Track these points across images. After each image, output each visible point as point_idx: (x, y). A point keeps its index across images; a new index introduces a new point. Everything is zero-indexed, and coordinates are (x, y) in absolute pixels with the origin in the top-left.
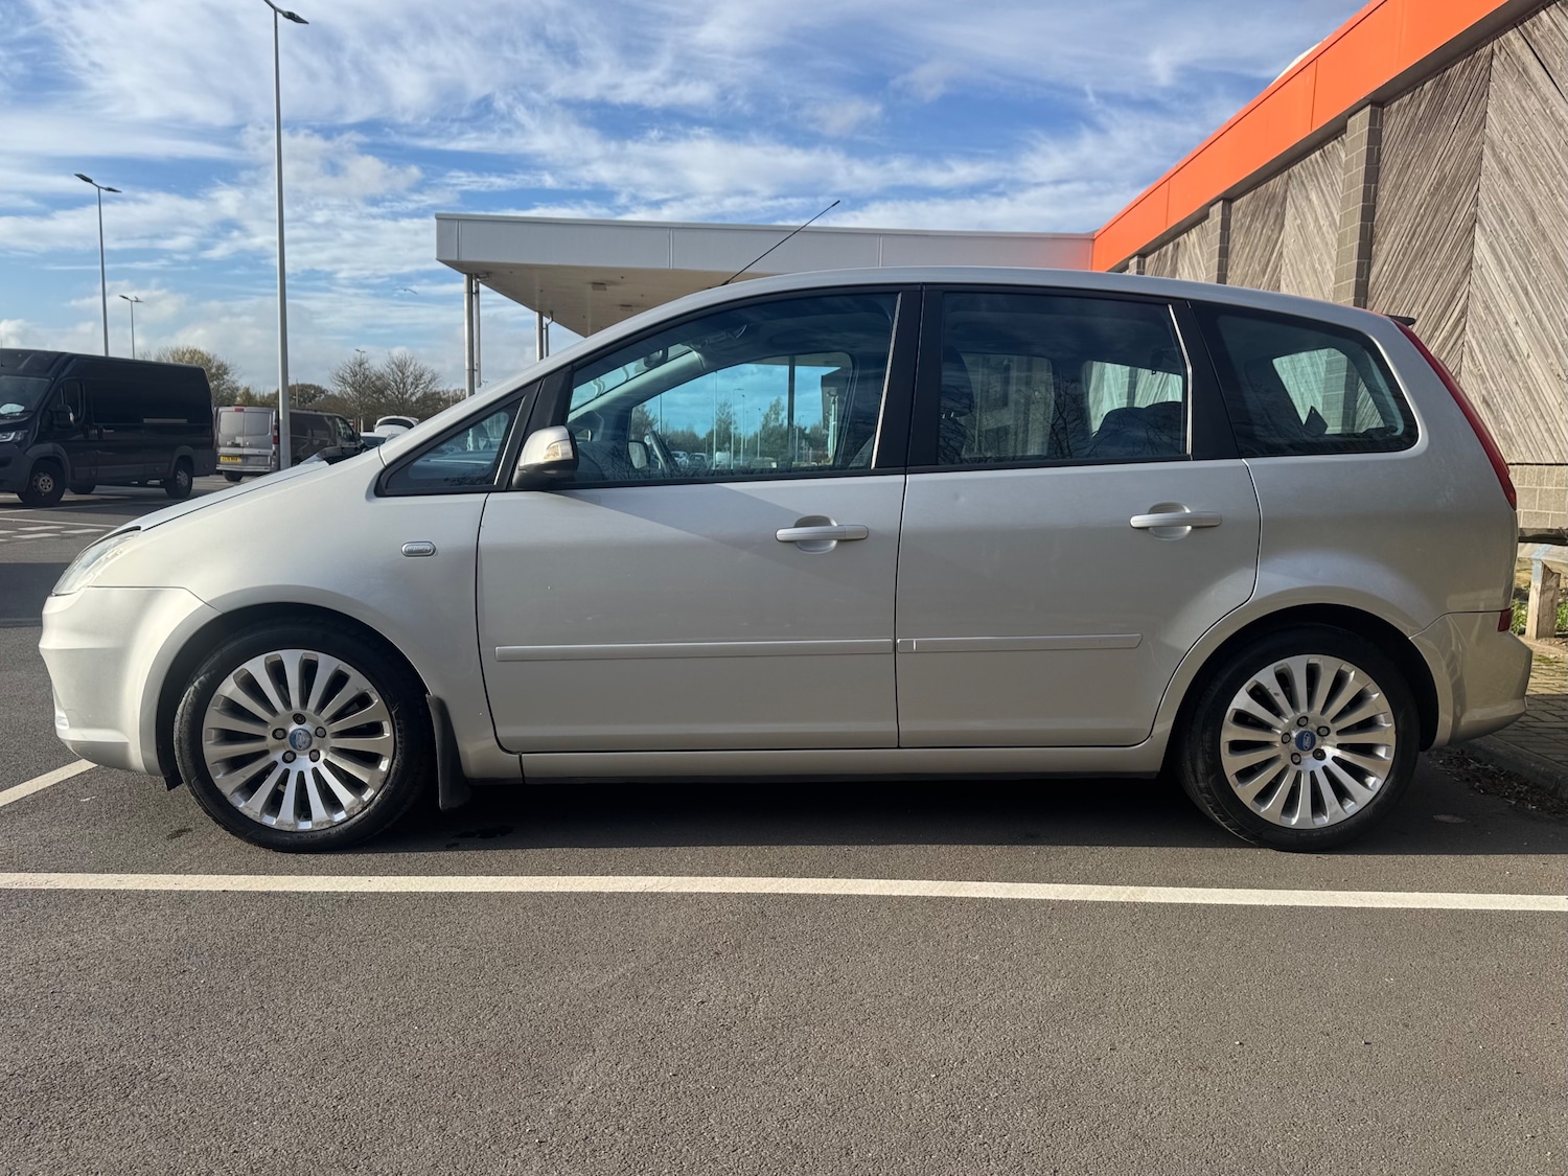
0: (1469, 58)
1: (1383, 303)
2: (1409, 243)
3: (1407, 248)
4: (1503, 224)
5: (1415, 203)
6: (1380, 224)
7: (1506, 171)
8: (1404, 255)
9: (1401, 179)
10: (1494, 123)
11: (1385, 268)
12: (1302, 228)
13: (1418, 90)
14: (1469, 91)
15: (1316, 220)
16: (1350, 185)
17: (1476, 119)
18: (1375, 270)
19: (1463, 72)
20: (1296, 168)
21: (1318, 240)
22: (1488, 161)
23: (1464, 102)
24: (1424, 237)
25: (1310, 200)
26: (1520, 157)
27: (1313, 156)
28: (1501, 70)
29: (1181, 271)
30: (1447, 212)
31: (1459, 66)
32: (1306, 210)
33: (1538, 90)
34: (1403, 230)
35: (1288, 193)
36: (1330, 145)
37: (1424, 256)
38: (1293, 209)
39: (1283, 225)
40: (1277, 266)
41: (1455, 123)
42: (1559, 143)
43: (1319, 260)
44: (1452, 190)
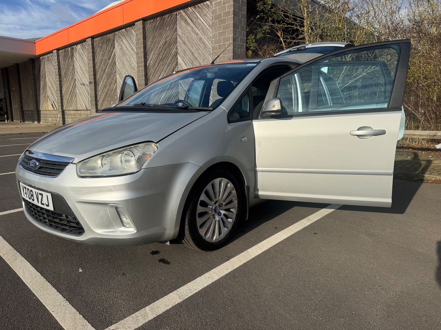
0: (170, 14)
1: (152, 71)
2: (158, 56)
3: (158, 58)
4: (185, 55)
5: (159, 47)
6: (148, 51)
7: (184, 43)
8: (157, 59)
9: (153, 40)
10: (179, 31)
11: (151, 62)
12: (122, 49)
13: (155, 19)
14: (171, 22)
15: (126, 47)
16: (137, 40)
17: (174, 29)
18: (148, 62)
19: (169, 17)
20: (117, 33)
21: (128, 52)
22: (179, 39)
23: (170, 24)
24: (163, 55)
25: (123, 42)
26: (188, 40)
27: (122, 30)
28: (180, 19)
29: (75, 56)
30: (169, 50)
31: (167, 15)
32: (122, 44)
33: (191, 25)
34: (156, 53)
35: (115, 39)
36: (128, 28)
37: (163, 60)
38: (117, 43)
39: (114, 47)
40: (114, 58)
41: (168, 29)
42: (198, 38)
43: (129, 58)
44: (170, 45)
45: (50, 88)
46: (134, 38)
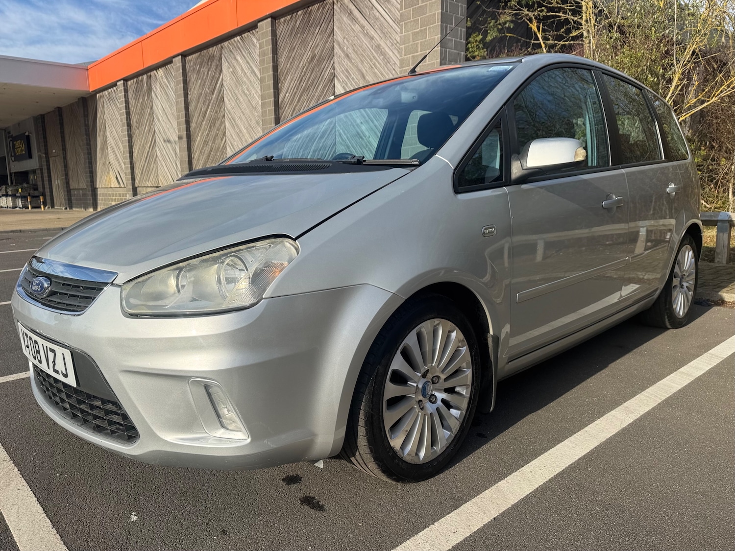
0: (321, 3)
1: (289, 111)
2: (299, 84)
3: (298, 87)
4: (349, 79)
5: (300, 66)
6: (281, 74)
7: (347, 56)
8: (297, 89)
9: (290, 55)
10: (338, 35)
11: (287, 95)
12: (234, 73)
13: (294, 14)
14: (323, 18)
15: (242, 69)
16: (263, 54)
17: (328, 31)
18: (281, 96)
19: (319, 9)
20: (226, 44)
21: (245, 79)
22: (337, 50)
23: (321, 22)
24: (307, 82)
25: (237, 60)
26: (354, 50)
27: (235, 39)
28: (339, 10)
29: (155, 90)
30: (318, 71)
31: (316, 6)
32: (235, 64)
33: (359, 22)
34: (295, 78)
35: (222, 56)
36: (246, 35)
37: (308, 90)
38: (227, 64)
39: (221, 71)
40: (221, 91)
41: (317, 31)
42: (372, 46)
43: (247, 89)
44: (320, 61)
45: (112, 148)
46: (256, 53)
